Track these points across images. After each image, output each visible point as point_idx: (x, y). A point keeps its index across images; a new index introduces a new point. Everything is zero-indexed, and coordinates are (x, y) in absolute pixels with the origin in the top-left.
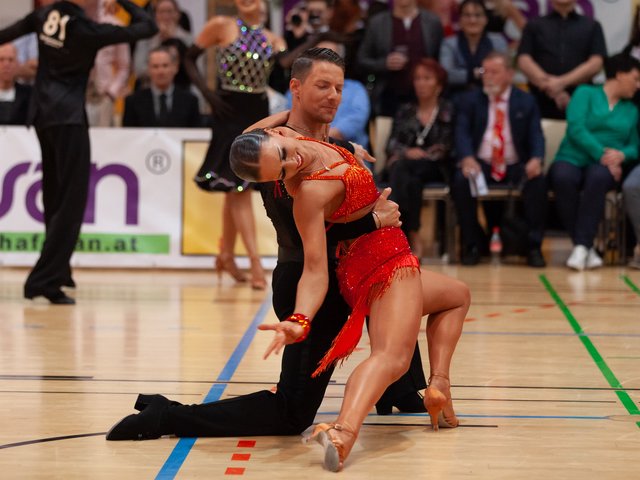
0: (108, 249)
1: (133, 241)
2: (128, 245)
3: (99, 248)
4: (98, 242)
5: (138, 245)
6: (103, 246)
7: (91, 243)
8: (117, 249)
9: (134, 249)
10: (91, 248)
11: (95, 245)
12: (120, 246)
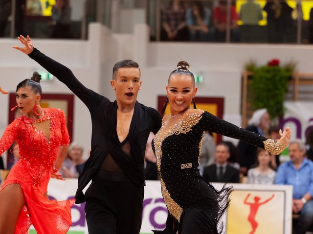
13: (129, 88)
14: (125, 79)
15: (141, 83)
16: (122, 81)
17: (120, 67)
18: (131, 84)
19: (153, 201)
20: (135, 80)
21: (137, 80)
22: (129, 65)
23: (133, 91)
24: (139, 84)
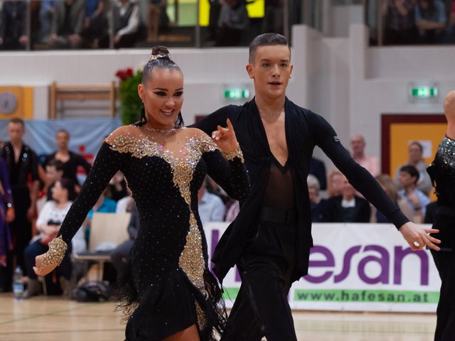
0: (409, 301)
1: (425, 295)
2: (422, 298)
3: (403, 300)
4: (403, 296)
5: (428, 298)
6: (406, 299)
7: (399, 296)
8: (415, 300)
9: (426, 301)
10: (399, 300)
11: (401, 298)
12: (417, 298)
13: (274, 76)
14: (268, 63)
15: (292, 67)
16: (263, 66)
17: (258, 45)
18: (276, 70)
19: (362, 249)
20: (283, 64)
21: (285, 63)
22: (273, 41)
23: (281, 80)
24: (289, 69)
